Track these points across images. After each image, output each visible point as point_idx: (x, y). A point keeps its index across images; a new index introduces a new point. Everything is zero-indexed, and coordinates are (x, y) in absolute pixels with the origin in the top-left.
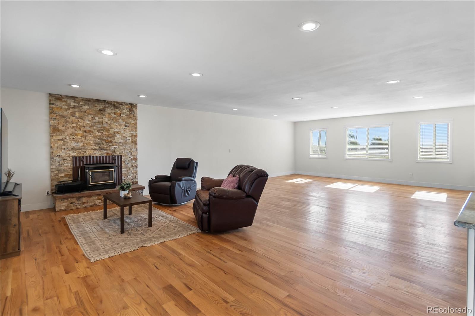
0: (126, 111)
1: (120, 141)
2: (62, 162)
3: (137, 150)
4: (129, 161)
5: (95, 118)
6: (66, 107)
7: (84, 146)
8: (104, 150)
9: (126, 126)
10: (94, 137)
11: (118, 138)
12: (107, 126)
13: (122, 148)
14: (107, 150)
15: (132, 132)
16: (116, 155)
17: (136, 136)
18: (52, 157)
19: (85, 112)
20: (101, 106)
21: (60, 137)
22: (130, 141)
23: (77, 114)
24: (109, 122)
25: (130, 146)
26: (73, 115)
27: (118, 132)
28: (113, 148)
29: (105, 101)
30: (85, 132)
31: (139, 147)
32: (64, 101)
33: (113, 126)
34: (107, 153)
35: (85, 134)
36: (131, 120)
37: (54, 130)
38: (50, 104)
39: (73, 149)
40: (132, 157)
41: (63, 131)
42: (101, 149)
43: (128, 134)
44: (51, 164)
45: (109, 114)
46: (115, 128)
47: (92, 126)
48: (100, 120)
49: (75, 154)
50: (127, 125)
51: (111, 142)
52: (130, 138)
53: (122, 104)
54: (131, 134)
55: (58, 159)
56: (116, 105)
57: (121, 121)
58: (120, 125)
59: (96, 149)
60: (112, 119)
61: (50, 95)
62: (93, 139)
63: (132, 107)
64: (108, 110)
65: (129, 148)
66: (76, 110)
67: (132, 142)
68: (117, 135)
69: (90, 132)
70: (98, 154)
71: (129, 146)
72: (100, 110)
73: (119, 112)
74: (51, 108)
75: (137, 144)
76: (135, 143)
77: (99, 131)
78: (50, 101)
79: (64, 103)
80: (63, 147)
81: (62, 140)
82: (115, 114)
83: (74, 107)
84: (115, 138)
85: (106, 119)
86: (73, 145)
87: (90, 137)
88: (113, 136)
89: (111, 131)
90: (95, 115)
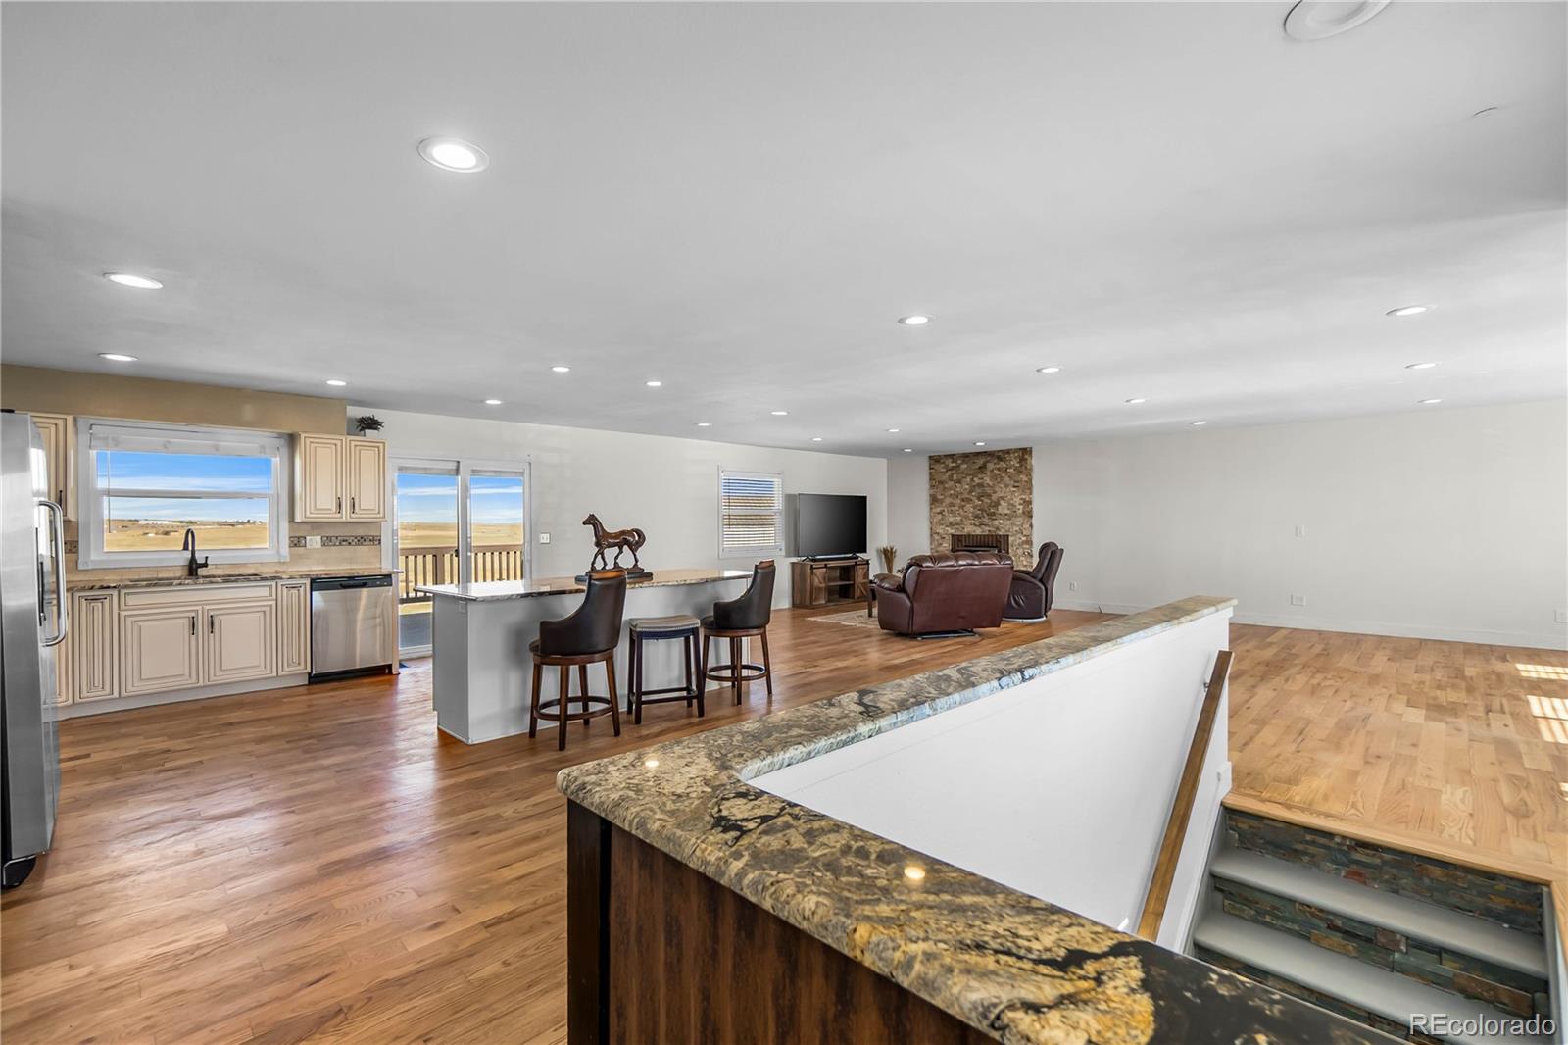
0: (1015, 463)
1: (1007, 511)
2: (940, 541)
3: (1031, 526)
4: (1019, 544)
5: (975, 479)
6: (944, 470)
7: (962, 520)
8: (985, 525)
9: (1015, 487)
10: (974, 507)
11: (1003, 508)
12: (988, 491)
13: (1009, 522)
14: (989, 526)
15: (1024, 497)
16: (1000, 533)
17: (1030, 502)
18: (933, 533)
19: (963, 473)
20: (981, 461)
21: (938, 510)
22: (1021, 511)
23: (955, 477)
24: (991, 484)
25: (1021, 519)
26: (951, 478)
27: (1002, 498)
28: (995, 523)
29: (986, 452)
30: (963, 500)
31: (1034, 521)
32: (944, 463)
33: (997, 489)
34: (989, 531)
35: (963, 503)
36: (1021, 477)
37: (934, 500)
38: (931, 468)
39: (951, 525)
40: (1024, 539)
41: (941, 501)
42: (981, 524)
43: (1017, 500)
44: (931, 544)
45: (992, 471)
46: (1001, 491)
47: (970, 492)
48: (980, 481)
49: (953, 532)
50: (1016, 484)
51: (994, 514)
52: (1021, 507)
53: (1008, 452)
54: (1021, 499)
55: (936, 537)
56: (999, 456)
57: (1007, 479)
58: (1007, 486)
59: (975, 525)
60: (994, 477)
61: (930, 457)
62: (972, 509)
63: (1025, 453)
64: (990, 466)
65: (1019, 523)
66: (953, 471)
67: (1024, 512)
68: (1002, 502)
69: (969, 500)
70: (978, 532)
71: (1019, 520)
72: (980, 467)
73: (1005, 465)
74: (931, 473)
75: (1031, 517)
76: (1029, 515)
77: (979, 499)
78: (930, 464)
79: (942, 465)
80: (942, 522)
81: (941, 513)
82: (999, 469)
83: (952, 468)
84: (999, 507)
85: (987, 480)
86: (951, 519)
87: (969, 507)
88: (997, 504)
89: (994, 497)
90: (974, 476)
